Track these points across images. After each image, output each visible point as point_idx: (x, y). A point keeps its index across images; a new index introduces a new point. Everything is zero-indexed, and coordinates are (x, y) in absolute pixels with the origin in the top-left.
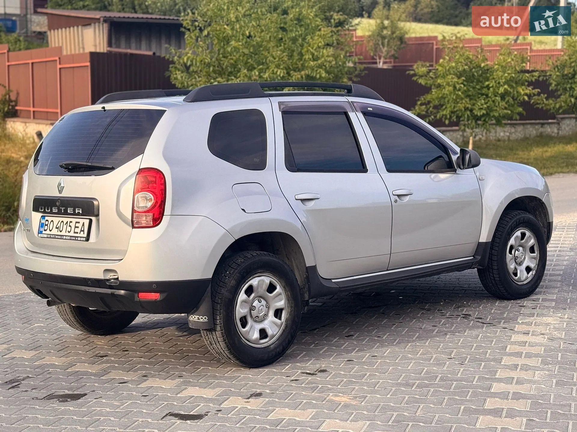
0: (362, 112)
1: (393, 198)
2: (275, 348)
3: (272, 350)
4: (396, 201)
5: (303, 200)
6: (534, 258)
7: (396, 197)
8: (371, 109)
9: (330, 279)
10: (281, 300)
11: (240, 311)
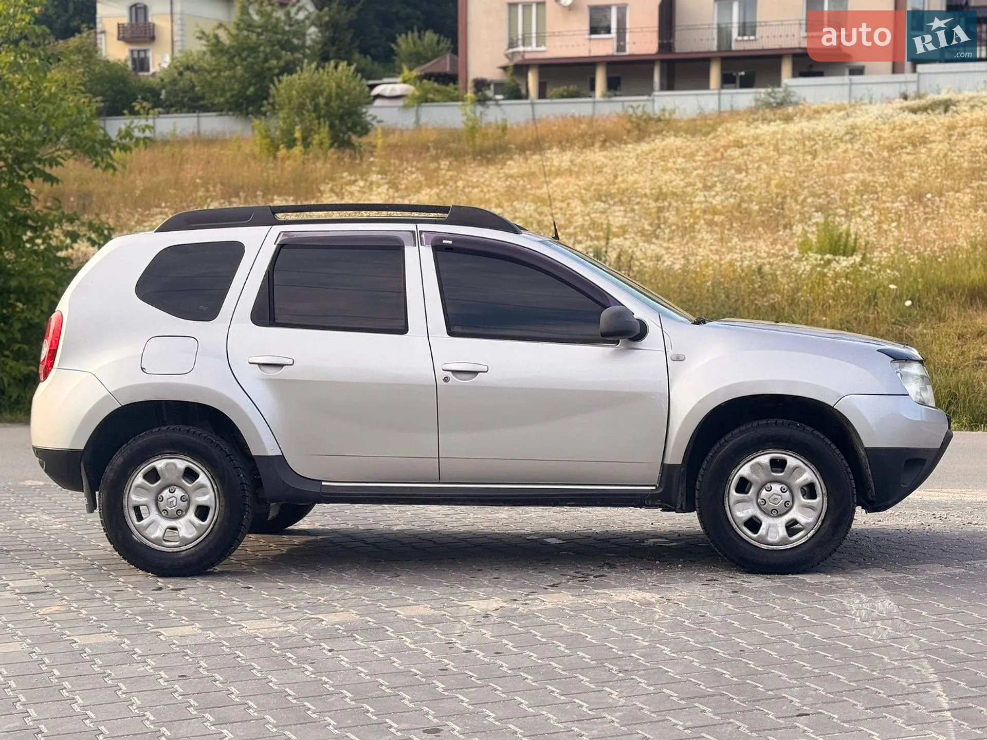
0: (433, 247)
1: (441, 375)
2: (187, 556)
3: (182, 558)
4: (446, 379)
5: (260, 365)
6: (812, 508)
7: (450, 374)
8: (450, 242)
9: (321, 481)
10: (205, 494)
11: (134, 498)
